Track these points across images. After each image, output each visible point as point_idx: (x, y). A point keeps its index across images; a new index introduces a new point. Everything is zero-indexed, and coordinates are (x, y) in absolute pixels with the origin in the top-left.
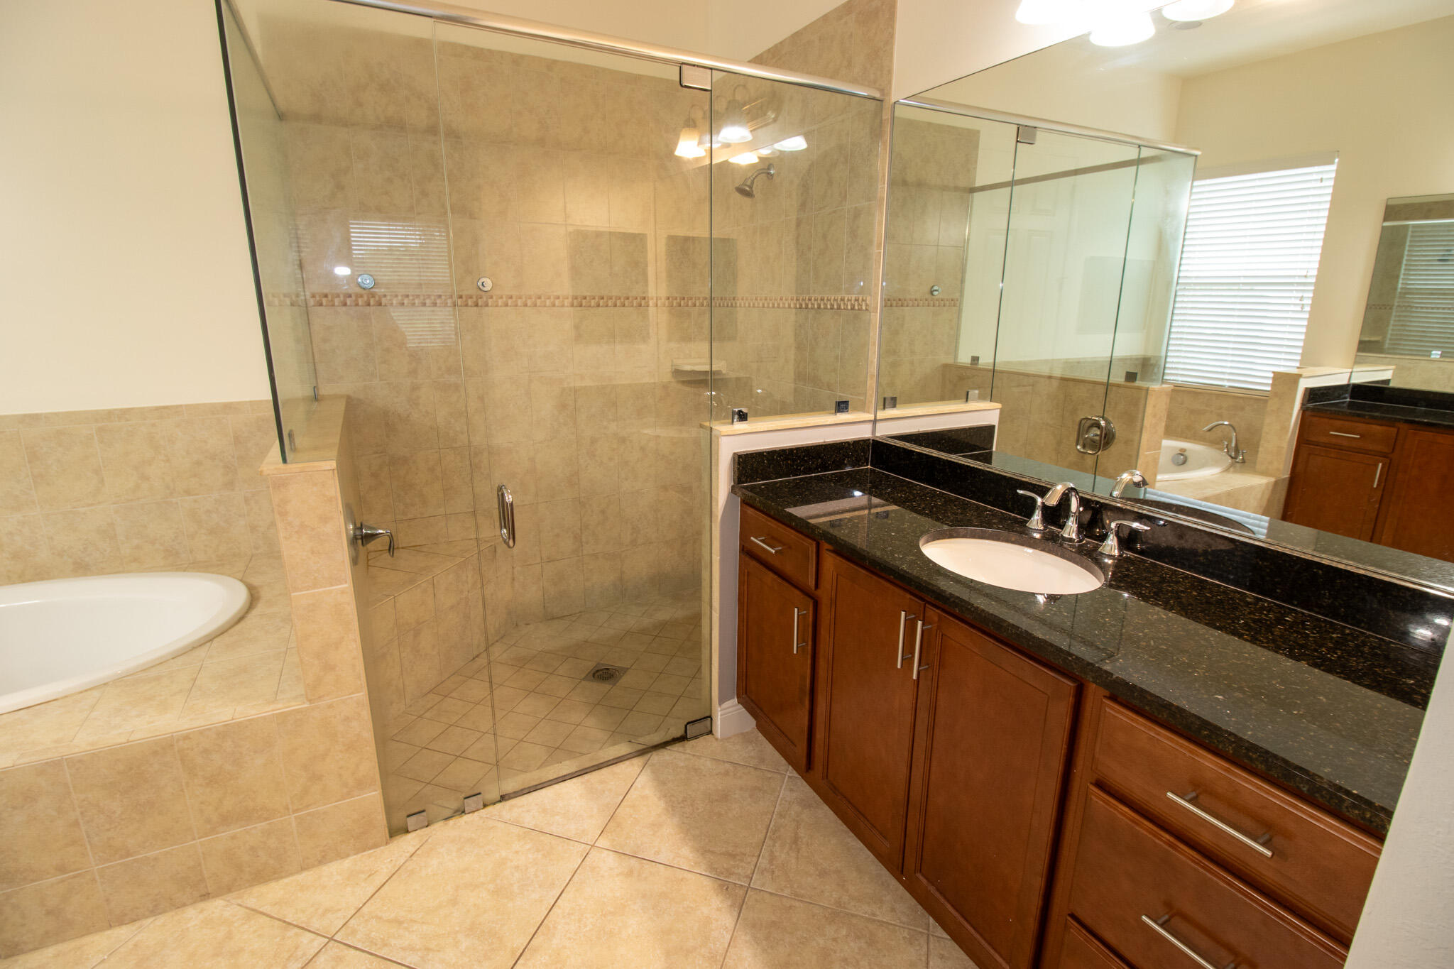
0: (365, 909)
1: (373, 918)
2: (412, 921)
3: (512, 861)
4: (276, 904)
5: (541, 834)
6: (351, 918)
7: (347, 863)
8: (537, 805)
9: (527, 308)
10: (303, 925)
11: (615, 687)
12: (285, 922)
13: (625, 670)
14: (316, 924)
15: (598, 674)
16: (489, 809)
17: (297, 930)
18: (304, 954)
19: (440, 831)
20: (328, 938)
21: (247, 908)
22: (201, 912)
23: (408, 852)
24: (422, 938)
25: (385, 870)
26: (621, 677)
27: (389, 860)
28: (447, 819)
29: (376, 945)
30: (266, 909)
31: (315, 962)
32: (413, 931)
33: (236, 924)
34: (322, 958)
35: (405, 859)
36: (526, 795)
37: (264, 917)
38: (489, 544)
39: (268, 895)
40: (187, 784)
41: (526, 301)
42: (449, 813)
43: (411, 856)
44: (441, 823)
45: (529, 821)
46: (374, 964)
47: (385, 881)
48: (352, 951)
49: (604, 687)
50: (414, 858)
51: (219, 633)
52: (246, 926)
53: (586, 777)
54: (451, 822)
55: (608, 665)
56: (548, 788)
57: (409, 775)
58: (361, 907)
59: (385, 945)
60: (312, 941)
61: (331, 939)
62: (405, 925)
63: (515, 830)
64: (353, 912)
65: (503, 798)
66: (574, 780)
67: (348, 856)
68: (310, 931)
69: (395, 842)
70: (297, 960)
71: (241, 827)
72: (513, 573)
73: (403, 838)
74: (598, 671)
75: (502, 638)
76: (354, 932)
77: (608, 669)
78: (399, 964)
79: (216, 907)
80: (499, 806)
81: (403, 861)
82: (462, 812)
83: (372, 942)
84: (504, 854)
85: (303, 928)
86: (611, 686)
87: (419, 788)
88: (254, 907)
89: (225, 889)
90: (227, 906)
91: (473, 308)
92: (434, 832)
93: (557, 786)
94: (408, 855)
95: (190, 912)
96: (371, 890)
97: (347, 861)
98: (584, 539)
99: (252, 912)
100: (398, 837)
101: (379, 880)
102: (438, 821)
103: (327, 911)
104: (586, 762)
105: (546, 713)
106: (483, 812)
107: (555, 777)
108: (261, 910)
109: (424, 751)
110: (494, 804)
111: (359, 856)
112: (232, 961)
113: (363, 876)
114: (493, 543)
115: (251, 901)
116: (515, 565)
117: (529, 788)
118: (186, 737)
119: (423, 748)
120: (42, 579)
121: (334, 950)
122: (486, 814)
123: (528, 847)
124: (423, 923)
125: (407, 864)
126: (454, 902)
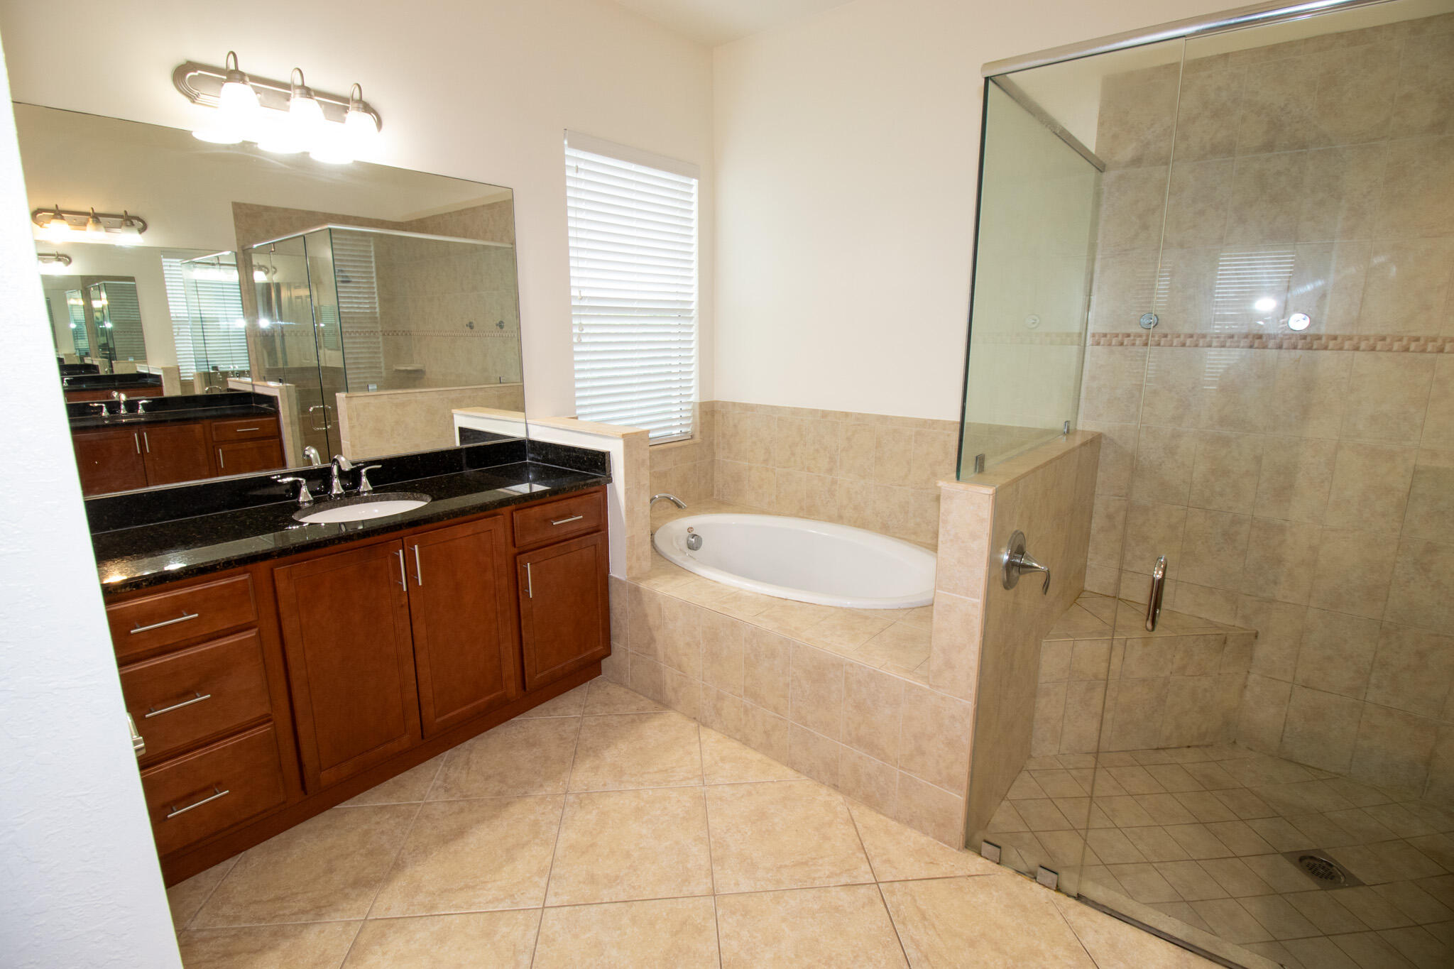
0: (911, 884)
1: (911, 895)
2: (933, 926)
3: (1045, 959)
4: (866, 827)
5: (1092, 963)
6: (898, 881)
7: (924, 840)
8: (1109, 933)
9: (1357, 353)
10: (870, 857)
11: (1323, 892)
12: (862, 844)
13: (1355, 883)
14: (876, 864)
15: (1312, 862)
16: (1061, 896)
17: (864, 856)
18: (856, 877)
19: (1004, 876)
20: (876, 880)
21: (851, 815)
22: (829, 795)
23: (969, 871)
24: (930, 945)
25: (944, 869)
26: (1342, 887)
27: (952, 864)
28: (1018, 872)
29: (898, 917)
30: (859, 826)
31: (858, 889)
32: (928, 934)
33: (838, 820)
34: (863, 890)
35: (964, 874)
36: (1105, 915)
37: (855, 830)
38: (1221, 632)
39: (867, 818)
40: (845, 699)
41: (1358, 343)
42: (1023, 868)
43: (969, 876)
44: (1011, 872)
45: (1089, 939)
46: (887, 929)
47: (938, 876)
48: (882, 906)
49: (1305, 881)
50: (970, 879)
51: (920, 606)
52: (842, 827)
53: (1189, 955)
54: (1020, 878)
55: (1335, 861)
56: (1134, 928)
57: (1021, 812)
58: (909, 880)
59: (904, 923)
60: (867, 873)
61: (877, 883)
62: (926, 923)
63: (1070, 936)
64: (903, 879)
65: (1079, 897)
66: (1171, 945)
67: (928, 834)
68: (870, 864)
69: (966, 854)
70: (850, 876)
71: (866, 753)
72: (1246, 678)
73: (973, 856)
74: (1312, 858)
75: (1207, 746)
76: (893, 893)
77: (1331, 866)
78: (902, 947)
79: (838, 799)
80: (1072, 901)
81: (960, 874)
82: (1033, 876)
83: (897, 911)
84: (1043, 946)
85: (868, 859)
86: (1319, 888)
87: (1021, 830)
88: (854, 817)
89: (847, 793)
90: (842, 804)
91: (1274, 350)
92: (999, 873)
93: (1146, 935)
94: (968, 873)
95: (824, 791)
96: (924, 875)
97: (925, 838)
98: (1373, 681)
99: (851, 820)
100: (971, 852)
101: (935, 872)
102: (1008, 867)
103: (888, 861)
104: (1200, 939)
105: (1202, 857)
106: (1053, 894)
107: (1151, 925)
108: (856, 823)
109: (1049, 801)
110: (1069, 896)
111: (936, 841)
112: (821, 841)
113: (927, 859)
114: (1224, 633)
115: (855, 813)
116: (1251, 671)
117: (1112, 910)
118: (851, 665)
119: (1049, 798)
120: (864, 528)
121: (872, 892)
122: (1055, 899)
123: (1071, 963)
124: (939, 935)
125: (961, 879)
126: (972, 943)
